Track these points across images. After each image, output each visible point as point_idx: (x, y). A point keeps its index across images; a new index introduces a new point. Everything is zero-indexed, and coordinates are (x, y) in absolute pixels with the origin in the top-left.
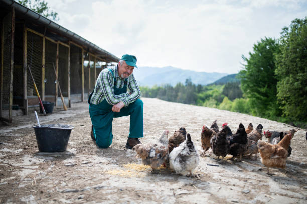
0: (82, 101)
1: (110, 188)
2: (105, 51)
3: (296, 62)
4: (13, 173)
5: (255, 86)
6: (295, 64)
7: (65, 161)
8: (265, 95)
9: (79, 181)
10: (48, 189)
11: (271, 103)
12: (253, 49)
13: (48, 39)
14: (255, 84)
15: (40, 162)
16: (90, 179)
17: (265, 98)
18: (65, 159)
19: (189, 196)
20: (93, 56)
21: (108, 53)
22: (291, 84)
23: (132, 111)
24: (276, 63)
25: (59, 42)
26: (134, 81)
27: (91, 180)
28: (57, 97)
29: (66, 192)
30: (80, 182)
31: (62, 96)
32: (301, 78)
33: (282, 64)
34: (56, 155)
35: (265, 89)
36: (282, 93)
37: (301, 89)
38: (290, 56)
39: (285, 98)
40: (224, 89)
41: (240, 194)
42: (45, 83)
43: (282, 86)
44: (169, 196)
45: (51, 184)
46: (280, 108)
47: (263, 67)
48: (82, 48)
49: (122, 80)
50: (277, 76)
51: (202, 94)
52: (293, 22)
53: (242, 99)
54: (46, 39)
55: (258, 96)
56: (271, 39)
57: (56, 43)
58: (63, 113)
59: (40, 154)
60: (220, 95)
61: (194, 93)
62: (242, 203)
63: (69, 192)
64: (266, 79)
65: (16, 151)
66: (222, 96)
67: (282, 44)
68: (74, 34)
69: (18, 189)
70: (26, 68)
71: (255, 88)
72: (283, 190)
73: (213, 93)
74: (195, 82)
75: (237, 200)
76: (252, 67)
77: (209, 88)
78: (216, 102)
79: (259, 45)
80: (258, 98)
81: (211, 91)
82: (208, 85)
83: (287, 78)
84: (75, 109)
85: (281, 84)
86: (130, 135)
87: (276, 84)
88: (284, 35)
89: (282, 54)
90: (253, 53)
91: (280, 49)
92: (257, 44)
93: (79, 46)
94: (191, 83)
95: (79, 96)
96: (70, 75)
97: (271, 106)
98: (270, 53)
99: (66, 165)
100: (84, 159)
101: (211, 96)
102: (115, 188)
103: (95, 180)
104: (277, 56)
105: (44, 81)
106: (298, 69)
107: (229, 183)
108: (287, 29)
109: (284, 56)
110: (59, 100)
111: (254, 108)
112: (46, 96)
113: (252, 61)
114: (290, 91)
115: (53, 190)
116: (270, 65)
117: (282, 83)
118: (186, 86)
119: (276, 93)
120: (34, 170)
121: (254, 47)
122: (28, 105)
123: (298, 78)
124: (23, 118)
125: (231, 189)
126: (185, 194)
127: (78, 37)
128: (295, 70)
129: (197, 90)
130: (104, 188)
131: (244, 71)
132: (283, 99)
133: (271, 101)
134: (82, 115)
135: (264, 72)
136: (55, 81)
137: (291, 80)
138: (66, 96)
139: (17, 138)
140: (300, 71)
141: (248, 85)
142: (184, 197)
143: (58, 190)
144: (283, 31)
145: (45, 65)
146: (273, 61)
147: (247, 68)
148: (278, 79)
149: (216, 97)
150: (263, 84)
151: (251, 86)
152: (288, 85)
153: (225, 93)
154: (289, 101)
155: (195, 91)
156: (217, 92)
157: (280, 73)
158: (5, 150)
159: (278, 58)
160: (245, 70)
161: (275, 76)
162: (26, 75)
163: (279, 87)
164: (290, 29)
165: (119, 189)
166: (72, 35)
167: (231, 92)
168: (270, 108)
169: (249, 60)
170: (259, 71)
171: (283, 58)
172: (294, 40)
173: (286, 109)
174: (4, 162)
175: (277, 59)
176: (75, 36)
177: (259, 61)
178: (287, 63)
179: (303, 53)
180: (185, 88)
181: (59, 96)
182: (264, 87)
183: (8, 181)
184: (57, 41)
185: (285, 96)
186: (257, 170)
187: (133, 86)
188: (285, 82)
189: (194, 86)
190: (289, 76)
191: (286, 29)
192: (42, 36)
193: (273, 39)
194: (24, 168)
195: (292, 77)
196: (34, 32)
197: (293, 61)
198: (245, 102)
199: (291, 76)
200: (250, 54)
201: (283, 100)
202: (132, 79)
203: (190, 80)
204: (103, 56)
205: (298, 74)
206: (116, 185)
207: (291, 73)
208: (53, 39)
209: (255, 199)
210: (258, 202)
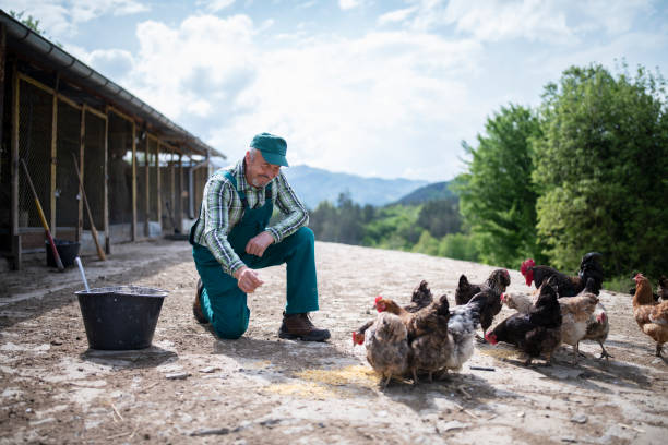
0: (133, 240)
1: (294, 422)
2: (181, 129)
3: (575, 155)
4: (56, 397)
5: (489, 207)
6: (573, 160)
7: (160, 368)
8: (511, 225)
9: (217, 409)
10: (157, 429)
11: (523, 242)
12: (485, 129)
13: (64, 99)
14: (489, 202)
15: (104, 371)
16: (240, 404)
17: (512, 233)
18: (158, 364)
19: (468, 433)
20: (154, 138)
21: (187, 132)
22: (567, 201)
23: (290, 253)
24: (534, 158)
25: (85, 107)
26: (288, 190)
27: (243, 406)
28: (81, 229)
29: (203, 435)
30: (220, 411)
31: (94, 228)
32: (586, 189)
33: (546, 160)
34: (134, 354)
35: (512, 211)
36: (548, 222)
37: (586, 213)
38: (562, 144)
39: (553, 232)
40: (420, 214)
41: (569, 424)
42: (57, 199)
43: (547, 205)
44: (428, 434)
45: (159, 418)
46: (544, 252)
47: (506, 167)
48: (132, 120)
49: (258, 190)
50: (536, 185)
51: (375, 224)
52: (567, 73)
53: (459, 236)
54: (58, 100)
55: (496, 227)
56: (521, 108)
57: (79, 108)
58: (101, 266)
59: (97, 353)
60: (413, 226)
61: (359, 223)
62: (583, 442)
63: (209, 433)
64: (513, 192)
65: (37, 349)
66: (417, 229)
67: (545, 119)
68: (121, 89)
69: (86, 431)
70: (18, 165)
71: (490, 211)
72: (648, 415)
73: (398, 222)
74: (360, 199)
75: (573, 438)
76: (484, 165)
77: (389, 212)
78: (404, 242)
79: (498, 119)
80: (496, 233)
81: (394, 219)
82: (388, 206)
83: (558, 190)
84: (123, 257)
85: (545, 203)
86: (287, 308)
87: (535, 202)
88: (548, 98)
89: (546, 140)
90: (486, 136)
91: (542, 128)
92: (493, 119)
93: (126, 117)
94: (350, 202)
95: (127, 228)
96: (108, 181)
97: (524, 248)
98: (519, 136)
99: (168, 375)
100: (200, 362)
101: (394, 229)
102: (305, 421)
103: (252, 407)
104: (535, 143)
105: (55, 194)
106: (579, 170)
107: (536, 404)
108: (555, 87)
109: (550, 143)
110: (85, 237)
111: (488, 253)
112: (60, 228)
113: (483, 155)
114: (564, 216)
115: (169, 430)
116: (520, 162)
117: (547, 199)
118: (340, 207)
119: (534, 220)
120: (100, 388)
121: (487, 123)
122: (23, 248)
123: (580, 189)
124: (12, 278)
125: (547, 416)
126: (458, 429)
127: (128, 97)
128: (573, 171)
129: (363, 215)
130: (281, 423)
131: (467, 175)
132: (549, 233)
133: (524, 238)
134: (144, 269)
135: (508, 177)
136: (77, 193)
137: (566, 194)
138: (101, 228)
139: (23, 319)
140: (582, 175)
141: (476, 205)
142: (460, 434)
143: (180, 431)
144: (546, 91)
145: (58, 158)
146: (526, 154)
147: (471, 167)
148: (537, 192)
149: (405, 230)
150: (505, 202)
151: (483, 205)
152: (561, 204)
153: (424, 223)
154: (562, 237)
155: (360, 219)
156: (406, 220)
157: (543, 178)
158: (9, 346)
159: (538, 147)
160: (468, 172)
161: (532, 185)
162: (17, 178)
163: (540, 209)
164: (560, 87)
165: (314, 424)
166: (116, 90)
167: (436, 221)
168: (522, 252)
169: (476, 151)
170: (498, 175)
171: (547, 147)
172: (570, 110)
173: (557, 255)
174: (22, 374)
175: (536, 150)
176: (122, 94)
177: (497, 155)
178: (557, 158)
179: (589, 138)
180: (339, 212)
181: (87, 228)
182: (509, 208)
183: (55, 415)
184: (81, 105)
185: (553, 227)
186: (575, 377)
187: (286, 200)
188: (554, 198)
189: (358, 207)
190: (561, 186)
191: (552, 87)
192: (51, 91)
193: (525, 108)
194: (75, 385)
195: (568, 187)
196: (35, 83)
197: (568, 154)
198: (465, 243)
199: (565, 184)
200: (480, 138)
201: (549, 236)
202: (282, 187)
203: (349, 194)
204: (174, 140)
205: (579, 180)
206: (303, 414)
207: (565, 179)
208: (75, 100)
209: (608, 434)
210: (615, 439)
